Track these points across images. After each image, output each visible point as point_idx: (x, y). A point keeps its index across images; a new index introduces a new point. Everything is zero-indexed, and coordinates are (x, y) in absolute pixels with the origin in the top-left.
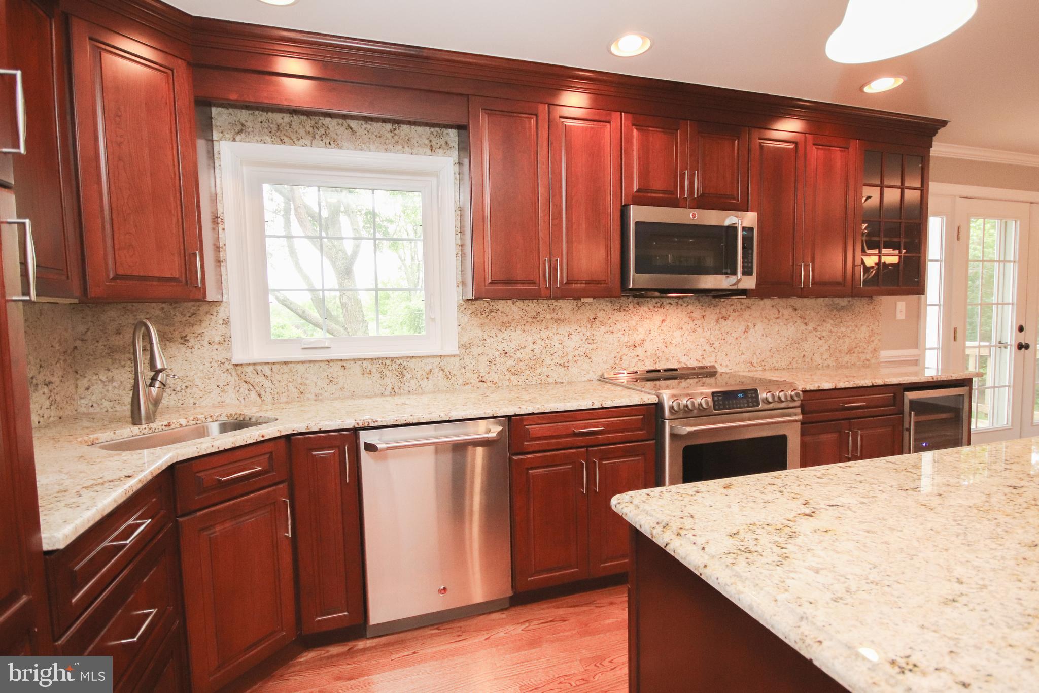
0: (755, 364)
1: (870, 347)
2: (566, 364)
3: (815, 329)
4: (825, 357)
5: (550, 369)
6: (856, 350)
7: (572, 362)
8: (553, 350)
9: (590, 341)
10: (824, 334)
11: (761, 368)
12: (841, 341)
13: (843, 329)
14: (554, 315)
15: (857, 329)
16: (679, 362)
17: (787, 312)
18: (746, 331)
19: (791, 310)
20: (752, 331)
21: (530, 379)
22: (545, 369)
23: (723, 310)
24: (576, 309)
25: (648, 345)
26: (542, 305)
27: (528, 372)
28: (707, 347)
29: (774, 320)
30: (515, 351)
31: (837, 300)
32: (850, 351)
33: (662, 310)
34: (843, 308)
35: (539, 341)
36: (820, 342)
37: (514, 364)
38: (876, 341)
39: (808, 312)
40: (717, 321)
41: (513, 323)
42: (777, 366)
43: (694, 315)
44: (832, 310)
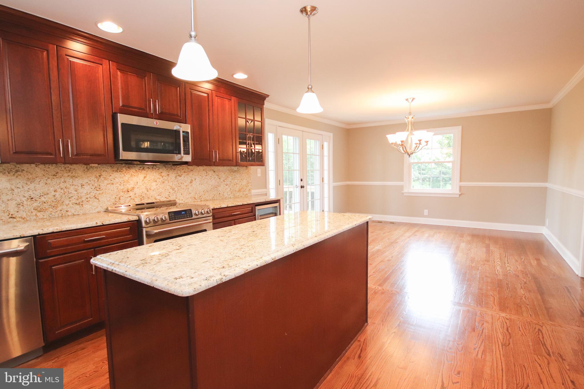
0: (197, 198)
1: (247, 189)
2: (81, 203)
3: (224, 181)
4: (229, 194)
5: (68, 207)
6: (242, 190)
7: (85, 202)
8: (71, 195)
9: (98, 189)
10: (228, 183)
11: (200, 200)
12: (235, 186)
13: (236, 181)
14: (70, 174)
15: (242, 181)
16: (156, 199)
17: (211, 173)
18: (191, 182)
19: (212, 172)
20: (194, 182)
21: (53, 214)
22: (65, 207)
23: (179, 172)
24: (86, 170)
25: (136, 190)
26: (60, 168)
27: (51, 210)
28: (171, 191)
29: (205, 177)
30: (40, 197)
31: (233, 168)
32: (240, 191)
33: (144, 172)
34: (235, 171)
35: (59, 190)
36: (227, 187)
37: (39, 205)
38: (250, 186)
39: (220, 173)
40: (176, 177)
41: (37, 179)
42: (207, 198)
43: (163, 174)
44: (231, 172)
